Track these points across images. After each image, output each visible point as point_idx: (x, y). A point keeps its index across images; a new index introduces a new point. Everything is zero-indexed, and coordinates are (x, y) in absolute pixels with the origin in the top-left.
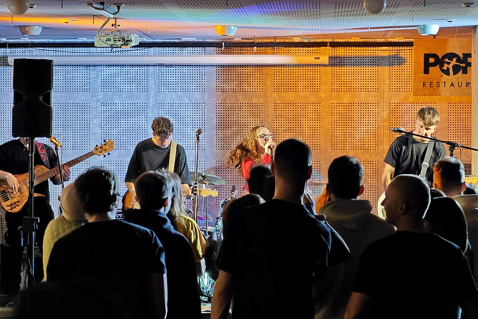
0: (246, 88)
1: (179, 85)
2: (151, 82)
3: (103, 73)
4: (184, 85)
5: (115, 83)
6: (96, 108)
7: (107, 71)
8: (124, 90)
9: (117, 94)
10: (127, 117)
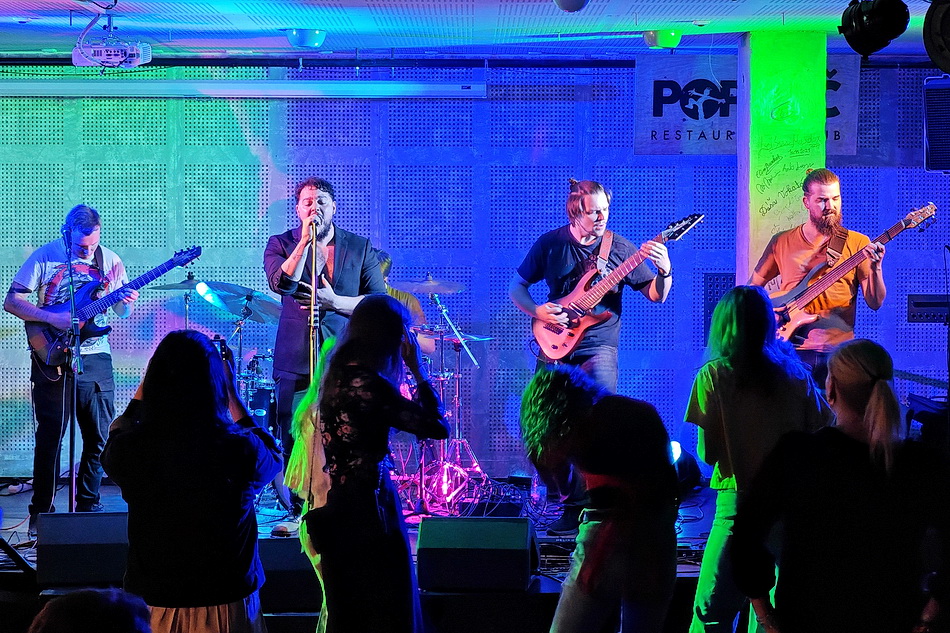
0: (341, 138)
1: (222, 134)
2: (173, 127)
3: (86, 112)
4: (231, 134)
5: (107, 129)
6: (74, 173)
7: (94, 108)
8: (124, 142)
9: (112, 149)
10: (129, 189)
